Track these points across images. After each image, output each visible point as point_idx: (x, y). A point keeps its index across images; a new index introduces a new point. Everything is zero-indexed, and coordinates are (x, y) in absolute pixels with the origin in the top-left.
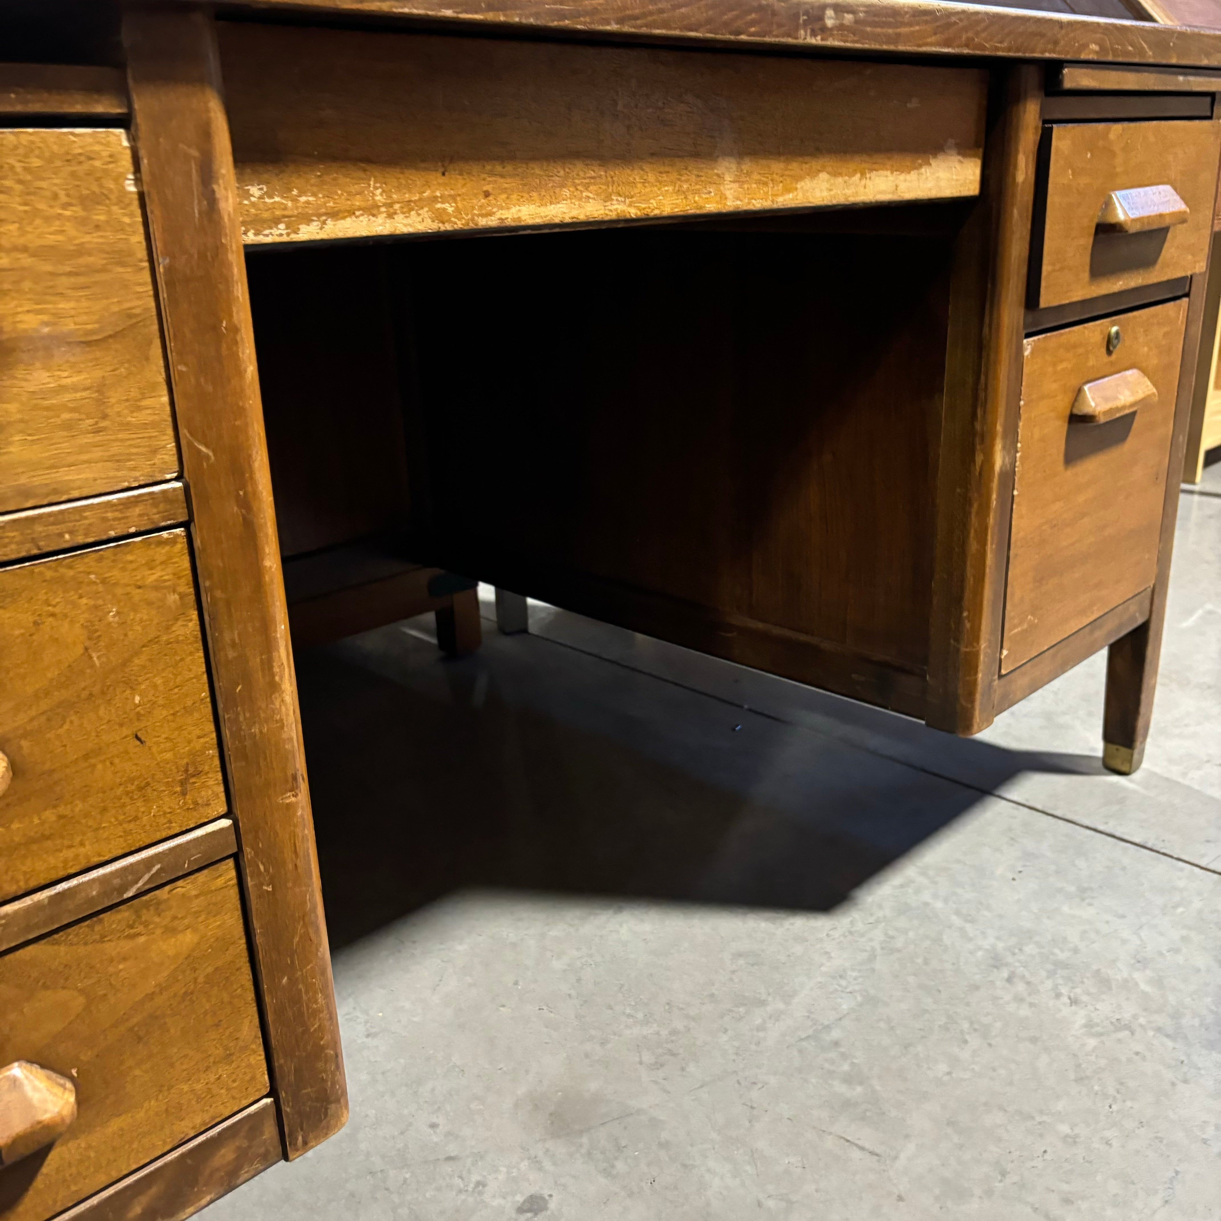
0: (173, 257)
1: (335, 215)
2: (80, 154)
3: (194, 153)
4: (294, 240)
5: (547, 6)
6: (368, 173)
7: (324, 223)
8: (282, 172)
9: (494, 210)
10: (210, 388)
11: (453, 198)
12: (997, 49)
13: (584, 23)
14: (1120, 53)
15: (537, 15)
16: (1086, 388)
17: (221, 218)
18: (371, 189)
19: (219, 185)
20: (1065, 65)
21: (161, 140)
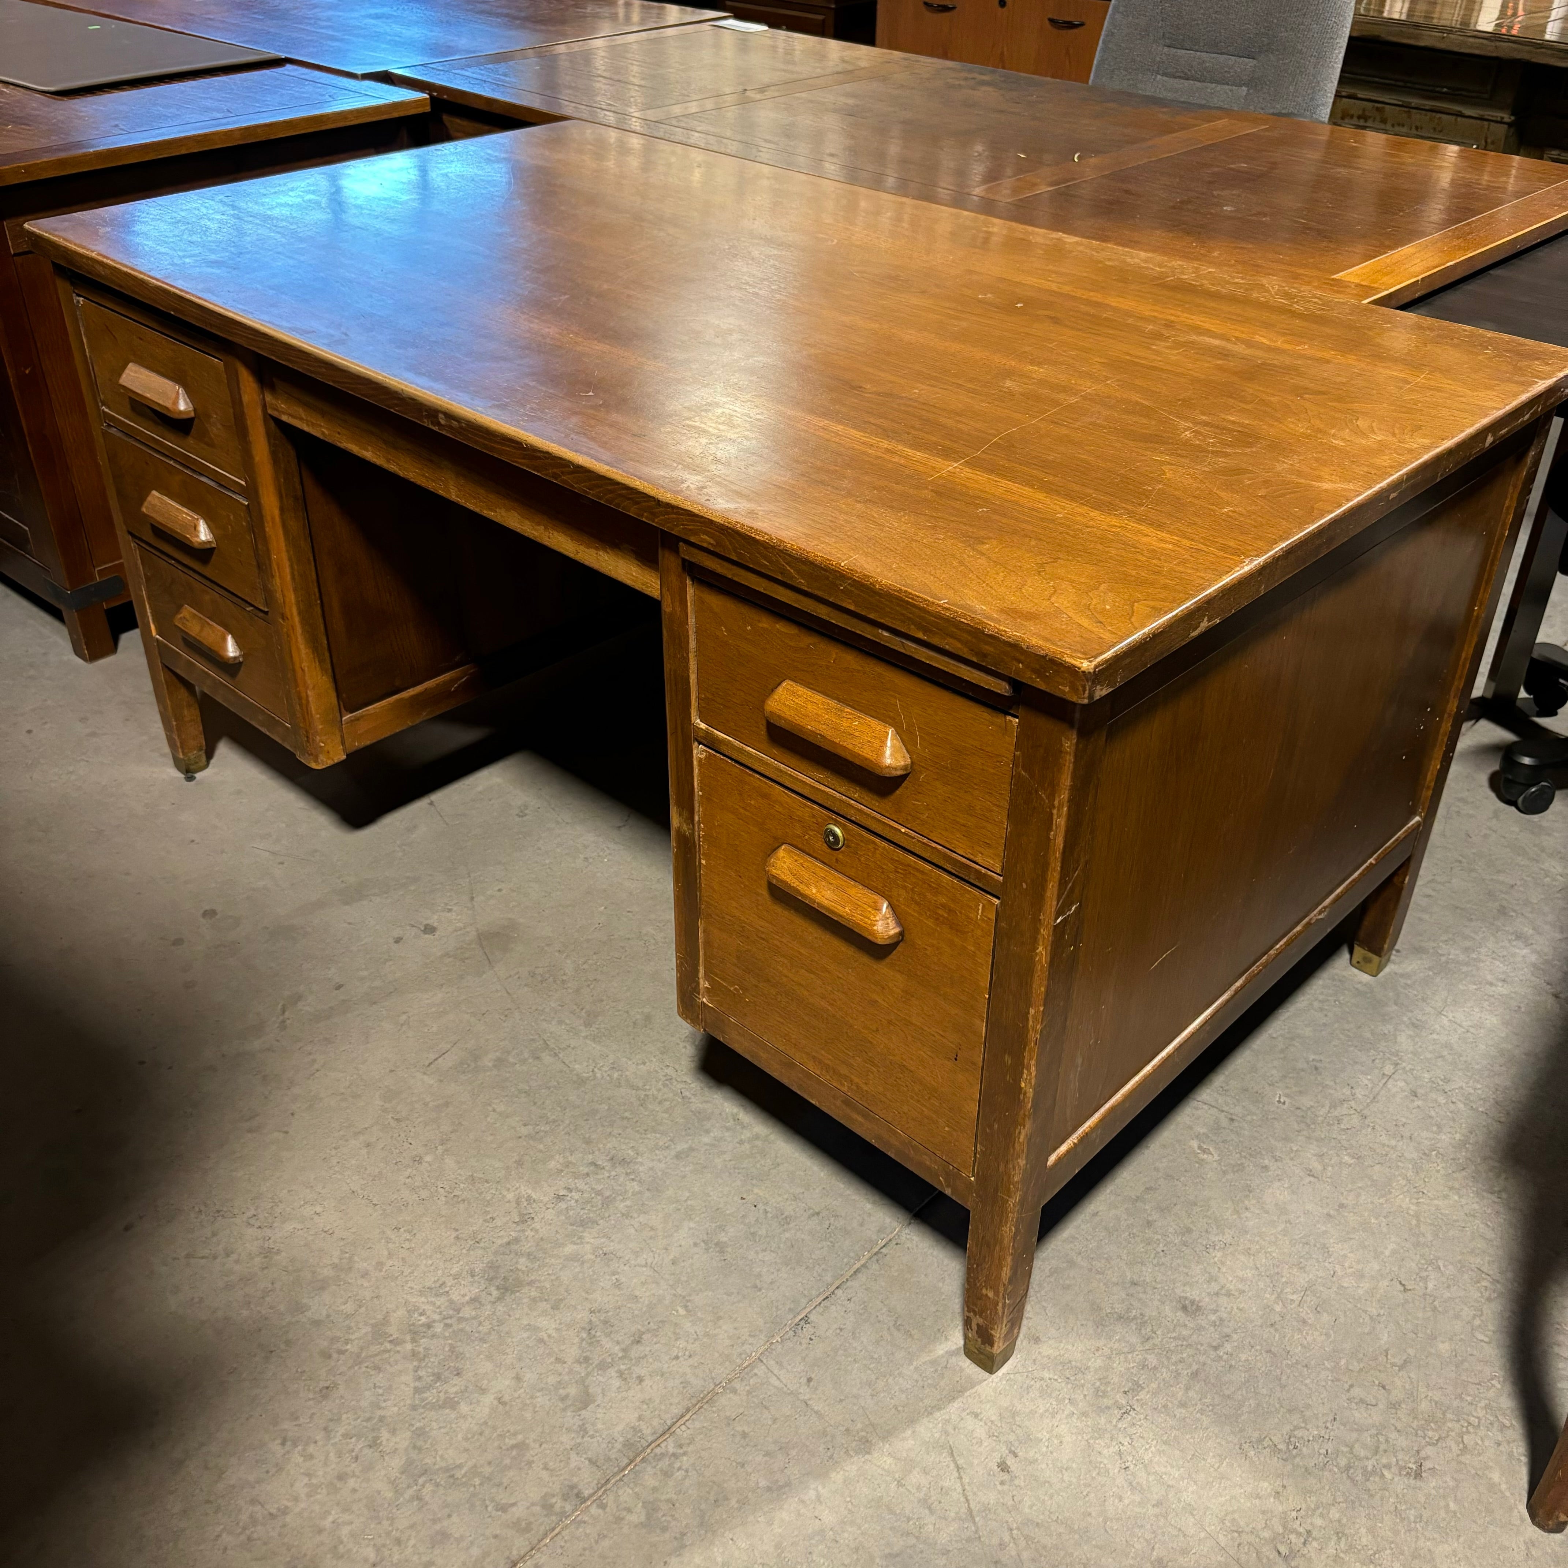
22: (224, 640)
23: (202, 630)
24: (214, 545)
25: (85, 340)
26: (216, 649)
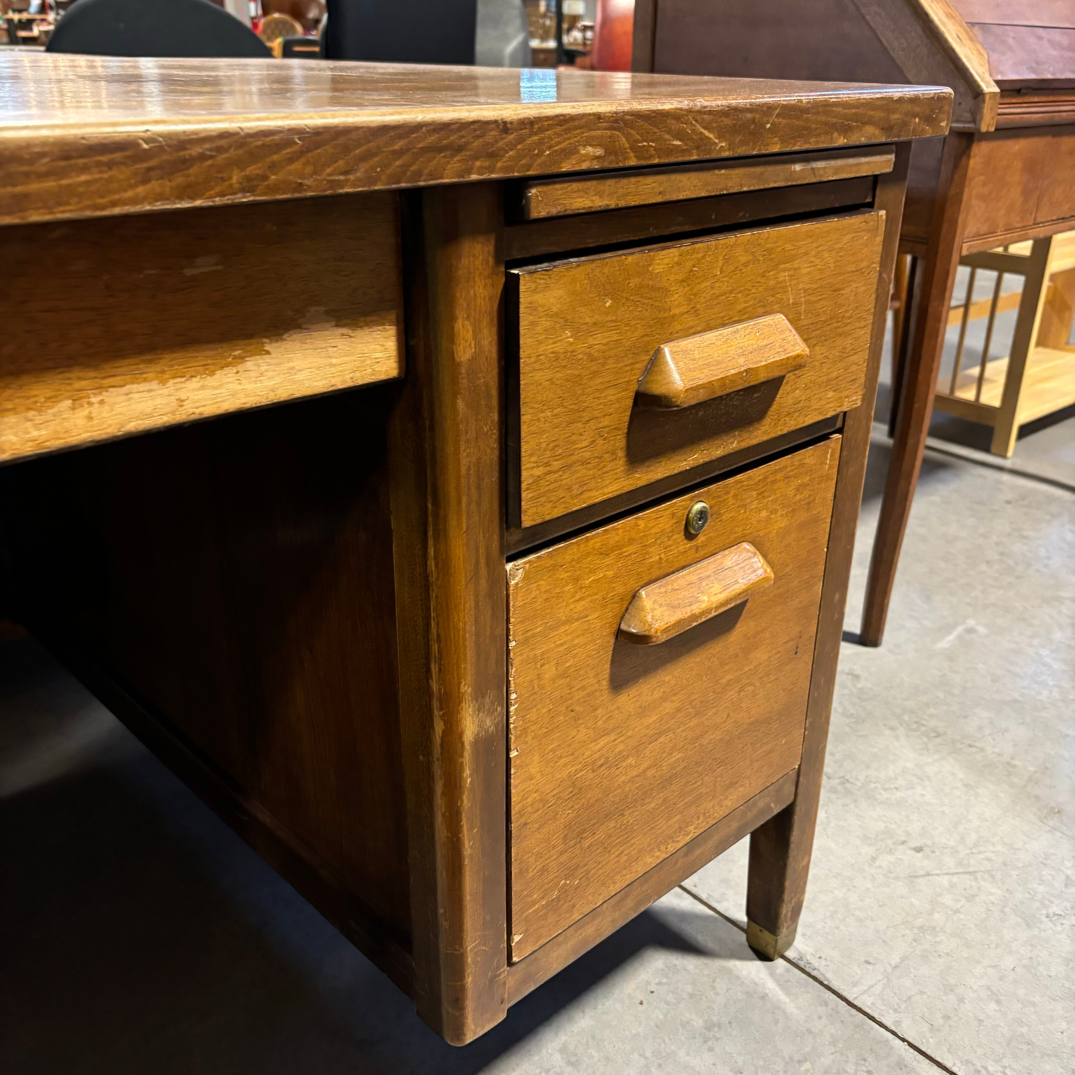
12: (341, 184)
14: (654, 152)
16: (643, 593)
20: (531, 182)
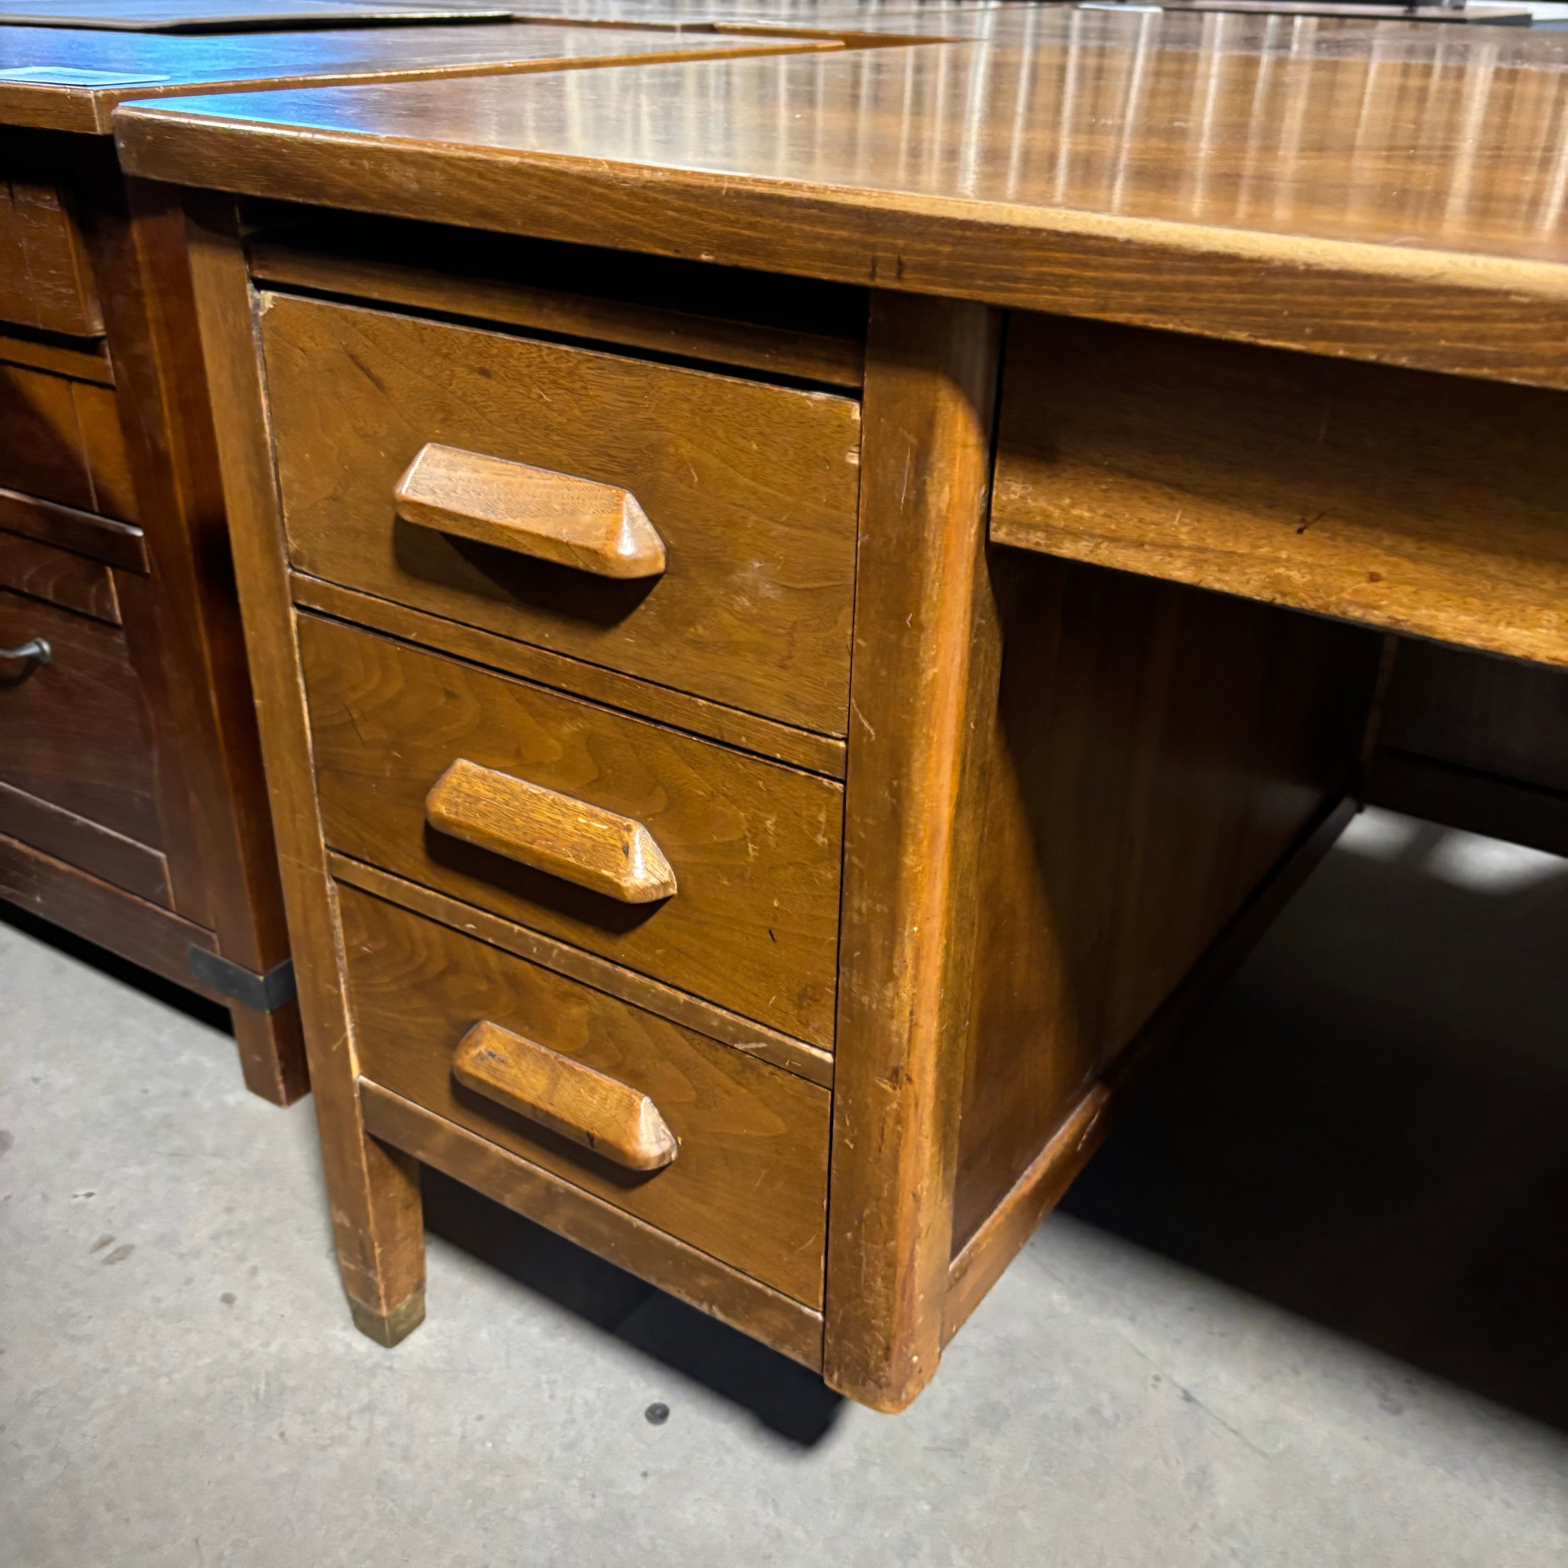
0: (872, 535)
1: (1114, 539)
2: (814, 419)
3: (913, 440)
4: (1054, 554)
5: (1443, 343)
6: (1176, 503)
7: (1097, 546)
8: (1056, 475)
9: (1384, 603)
10: (884, 673)
11: (1311, 568)
13: (1522, 376)
15: (1419, 354)
17: (927, 511)
18: (1176, 523)
19: (933, 478)
21: (882, 420)
22: (632, 1110)
23: (554, 1083)
24: (673, 891)
25: (264, 402)
26: (610, 1135)
